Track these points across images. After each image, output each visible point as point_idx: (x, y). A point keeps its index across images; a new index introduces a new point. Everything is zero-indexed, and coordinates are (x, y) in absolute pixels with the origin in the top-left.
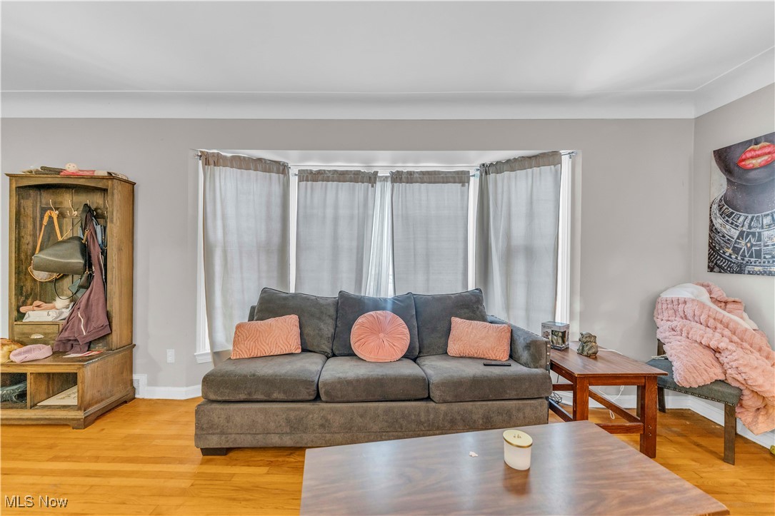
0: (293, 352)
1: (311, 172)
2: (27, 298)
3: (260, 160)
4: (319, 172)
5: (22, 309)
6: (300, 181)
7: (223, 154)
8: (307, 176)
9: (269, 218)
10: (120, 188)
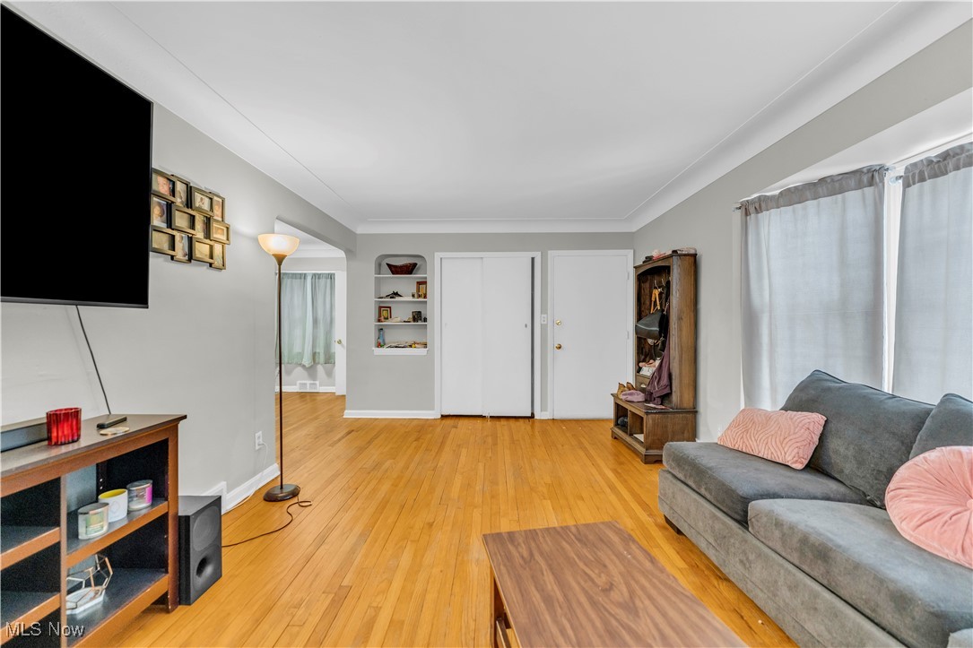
0: (789, 464)
1: (930, 162)
2: (646, 357)
3: (822, 180)
4: (946, 156)
5: (641, 364)
6: (907, 185)
7: (767, 194)
8: (921, 173)
9: (843, 263)
10: (679, 263)
